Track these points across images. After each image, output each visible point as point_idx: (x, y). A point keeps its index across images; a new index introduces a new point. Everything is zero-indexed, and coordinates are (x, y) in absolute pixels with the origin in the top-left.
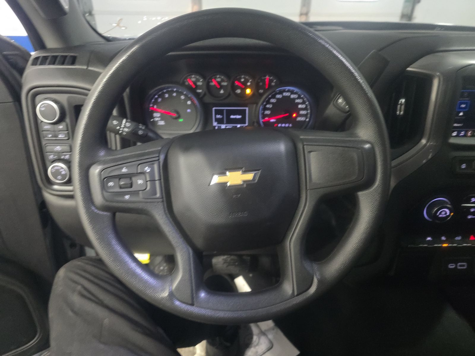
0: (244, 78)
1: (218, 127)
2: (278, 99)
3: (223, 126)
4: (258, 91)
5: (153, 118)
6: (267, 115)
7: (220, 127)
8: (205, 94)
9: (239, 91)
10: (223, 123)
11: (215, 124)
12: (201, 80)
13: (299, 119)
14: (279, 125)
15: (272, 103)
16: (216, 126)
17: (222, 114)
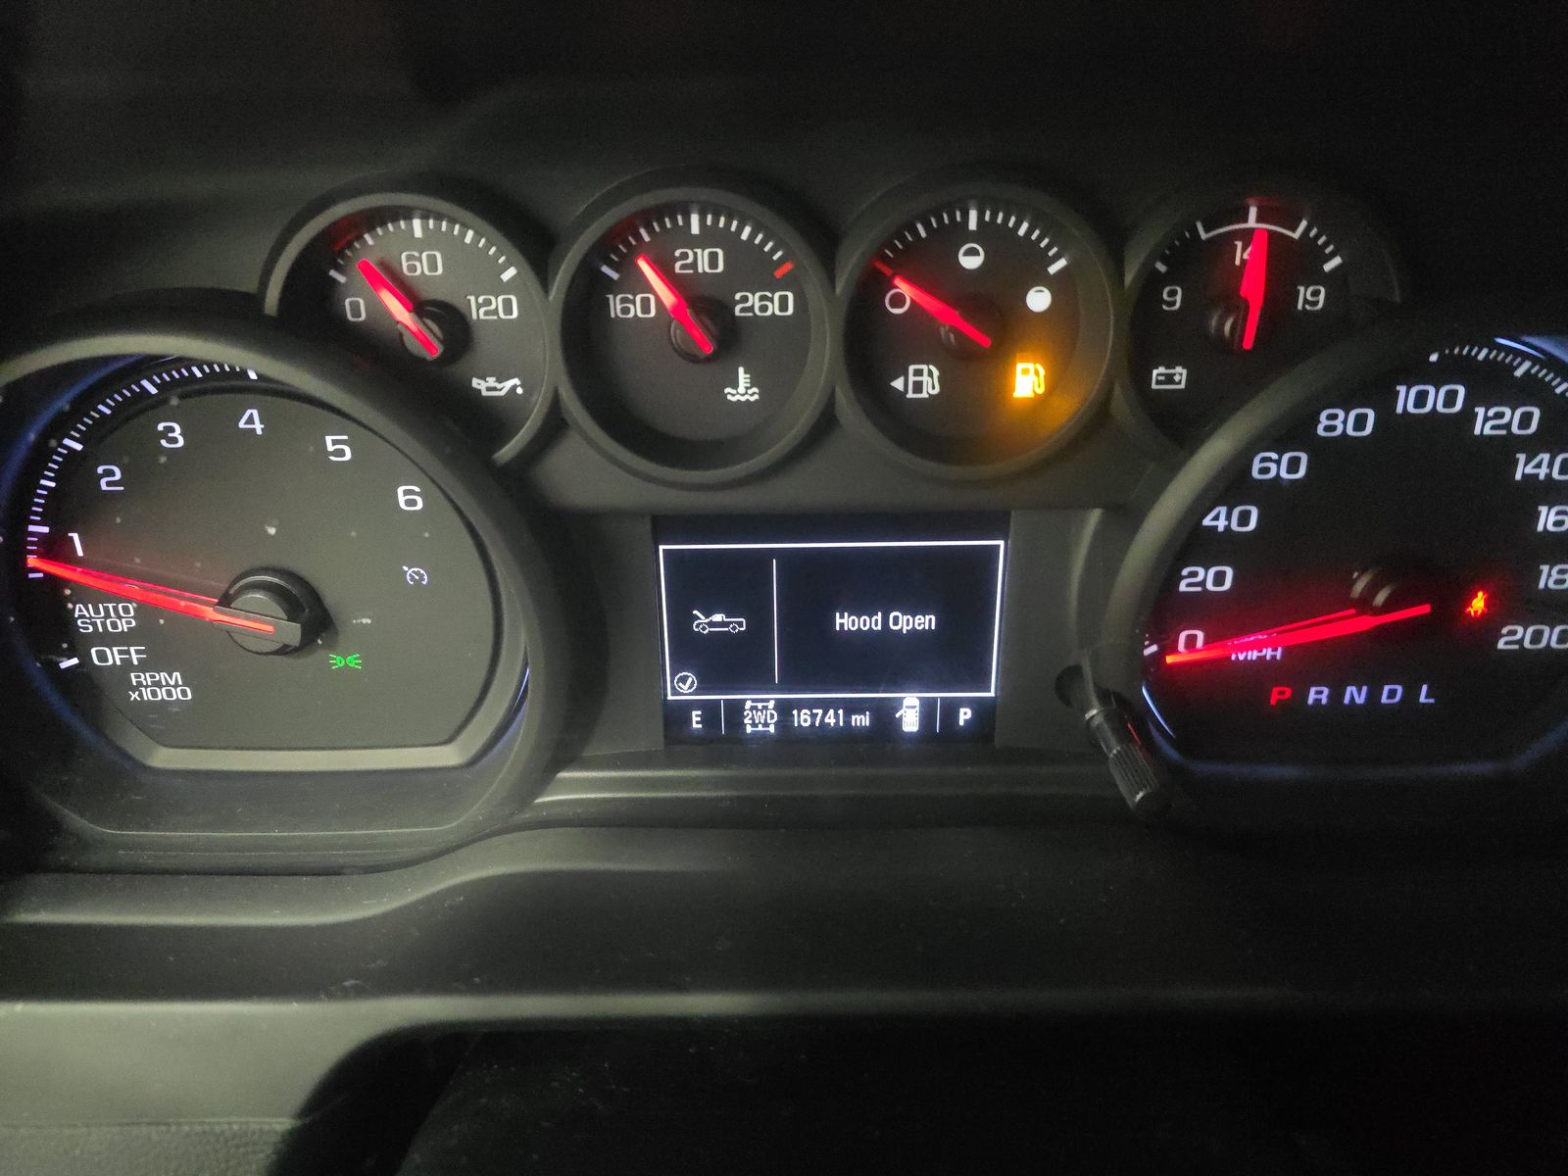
0: (987, 234)
1: (710, 710)
2: (1330, 455)
3: (760, 712)
4: (1141, 378)
5: (78, 644)
6: (1201, 608)
7: (736, 710)
8: (555, 425)
9: (923, 381)
10: (760, 681)
11: (683, 688)
12: (510, 273)
13: (1515, 637)
14: (1318, 695)
15: (1269, 494)
16: (689, 706)
17: (754, 608)
